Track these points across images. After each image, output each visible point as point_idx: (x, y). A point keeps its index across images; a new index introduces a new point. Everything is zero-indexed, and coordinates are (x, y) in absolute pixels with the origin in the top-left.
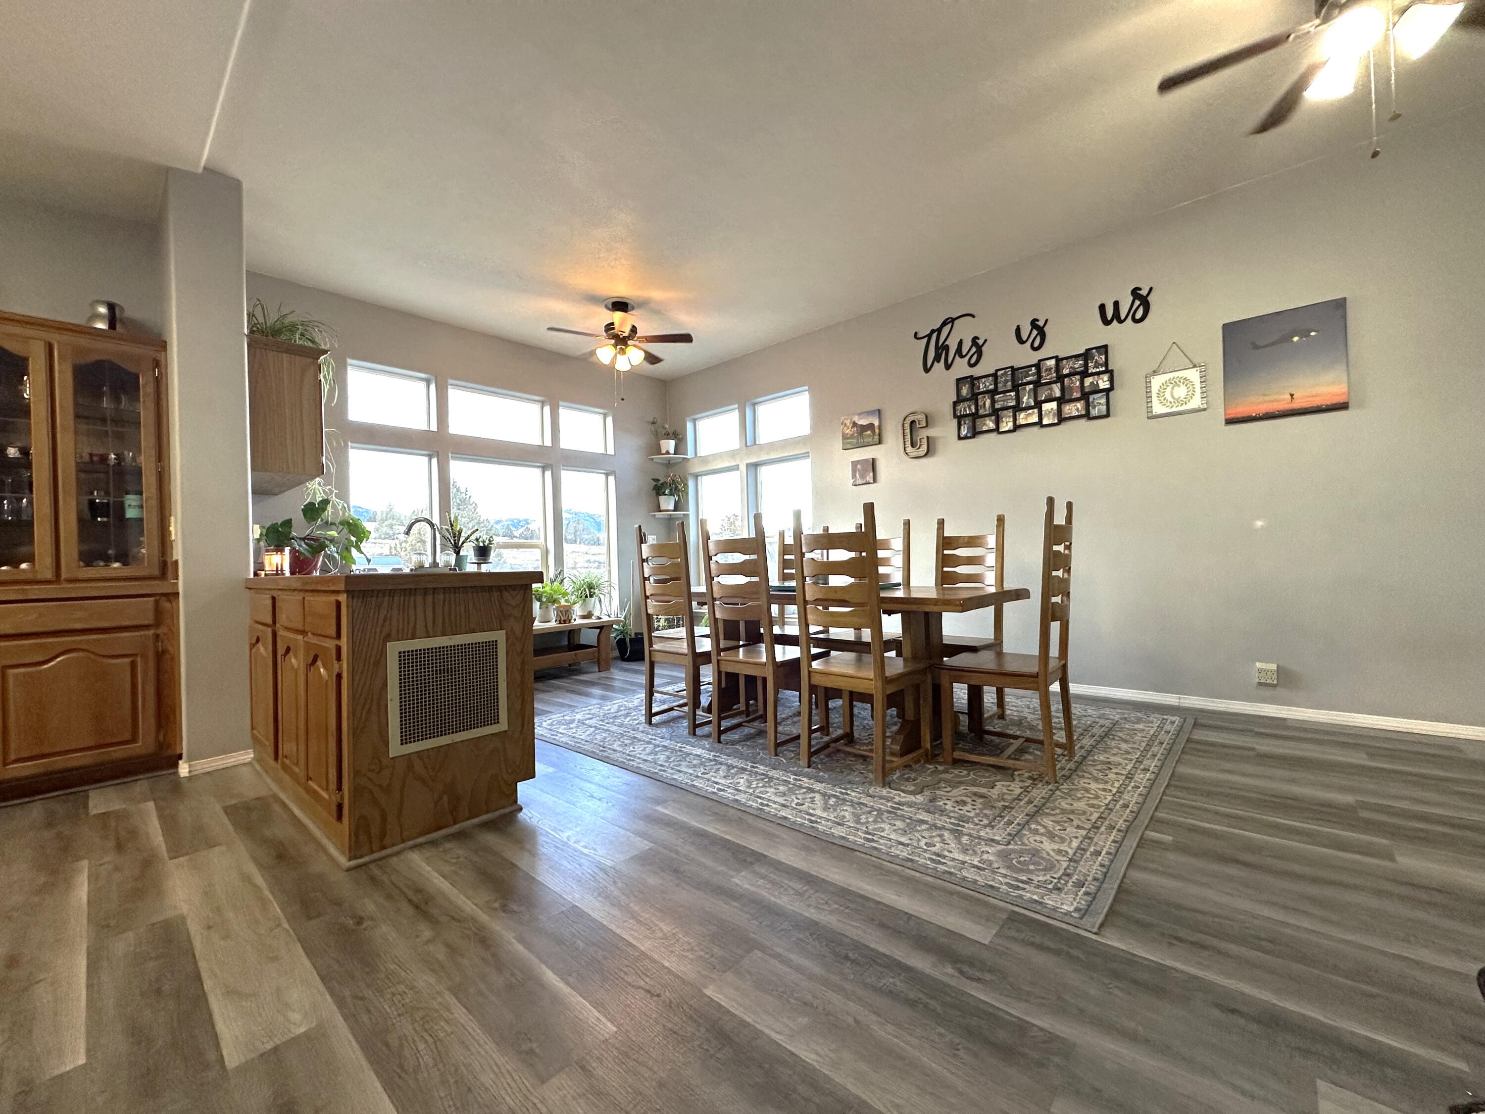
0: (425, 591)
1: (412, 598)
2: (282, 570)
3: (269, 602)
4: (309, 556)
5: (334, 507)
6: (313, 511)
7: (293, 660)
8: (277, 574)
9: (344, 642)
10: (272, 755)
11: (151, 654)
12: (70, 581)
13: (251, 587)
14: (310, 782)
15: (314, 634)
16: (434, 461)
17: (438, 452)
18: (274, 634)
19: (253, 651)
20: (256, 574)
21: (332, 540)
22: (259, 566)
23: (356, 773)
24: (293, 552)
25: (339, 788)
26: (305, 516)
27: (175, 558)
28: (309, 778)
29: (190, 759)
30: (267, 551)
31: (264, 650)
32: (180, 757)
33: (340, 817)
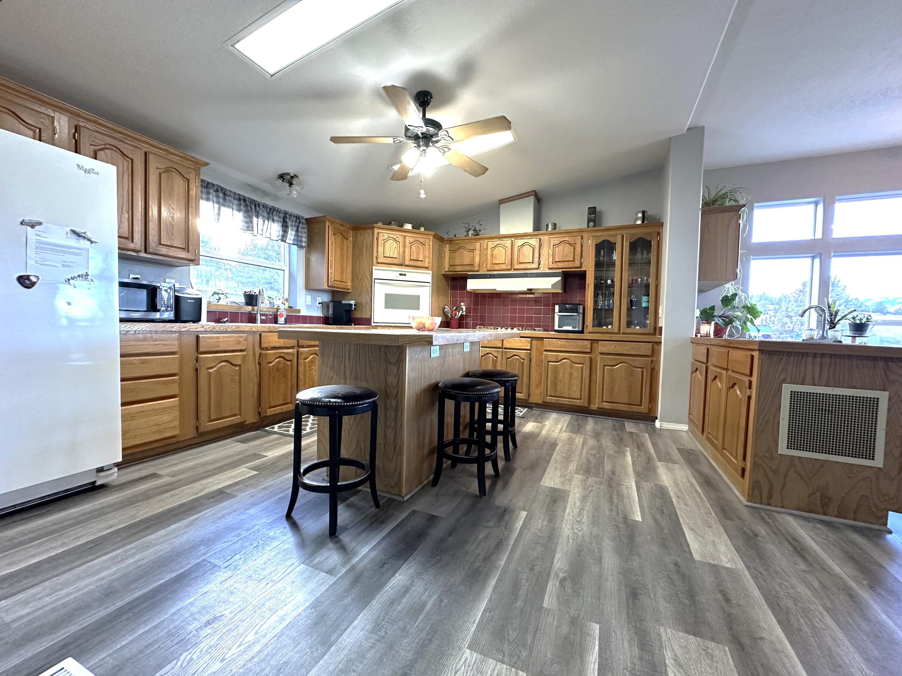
0: (815, 355)
1: (804, 358)
2: (709, 334)
3: (705, 351)
4: (723, 326)
5: (740, 297)
6: (727, 301)
7: (719, 384)
8: (707, 336)
9: (754, 379)
10: (701, 431)
11: (649, 368)
12: (623, 333)
13: (694, 342)
14: (724, 451)
15: (732, 371)
16: (817, 261)
17: (821, 254)
18: (707, 368)
19: (694, 375)
20: (696, 336)
21: (737, 317)
22: (698, 331)
23: (755, 455)
24: (716, 324)
25: (744, 459)
26: (722, 303)
27: (660, 325)
28: (724, 448)
29: (660, 421)
30: (703, 323)
31: (700, 376)
32: (656, 418)
33: (743, 475)
